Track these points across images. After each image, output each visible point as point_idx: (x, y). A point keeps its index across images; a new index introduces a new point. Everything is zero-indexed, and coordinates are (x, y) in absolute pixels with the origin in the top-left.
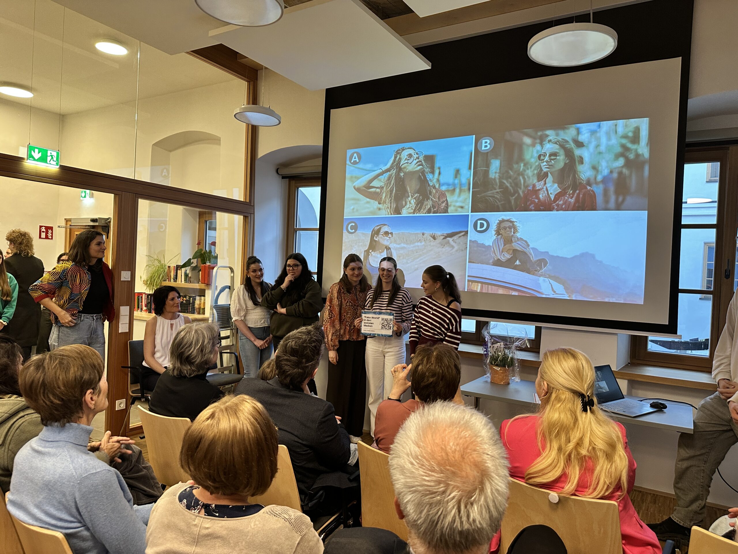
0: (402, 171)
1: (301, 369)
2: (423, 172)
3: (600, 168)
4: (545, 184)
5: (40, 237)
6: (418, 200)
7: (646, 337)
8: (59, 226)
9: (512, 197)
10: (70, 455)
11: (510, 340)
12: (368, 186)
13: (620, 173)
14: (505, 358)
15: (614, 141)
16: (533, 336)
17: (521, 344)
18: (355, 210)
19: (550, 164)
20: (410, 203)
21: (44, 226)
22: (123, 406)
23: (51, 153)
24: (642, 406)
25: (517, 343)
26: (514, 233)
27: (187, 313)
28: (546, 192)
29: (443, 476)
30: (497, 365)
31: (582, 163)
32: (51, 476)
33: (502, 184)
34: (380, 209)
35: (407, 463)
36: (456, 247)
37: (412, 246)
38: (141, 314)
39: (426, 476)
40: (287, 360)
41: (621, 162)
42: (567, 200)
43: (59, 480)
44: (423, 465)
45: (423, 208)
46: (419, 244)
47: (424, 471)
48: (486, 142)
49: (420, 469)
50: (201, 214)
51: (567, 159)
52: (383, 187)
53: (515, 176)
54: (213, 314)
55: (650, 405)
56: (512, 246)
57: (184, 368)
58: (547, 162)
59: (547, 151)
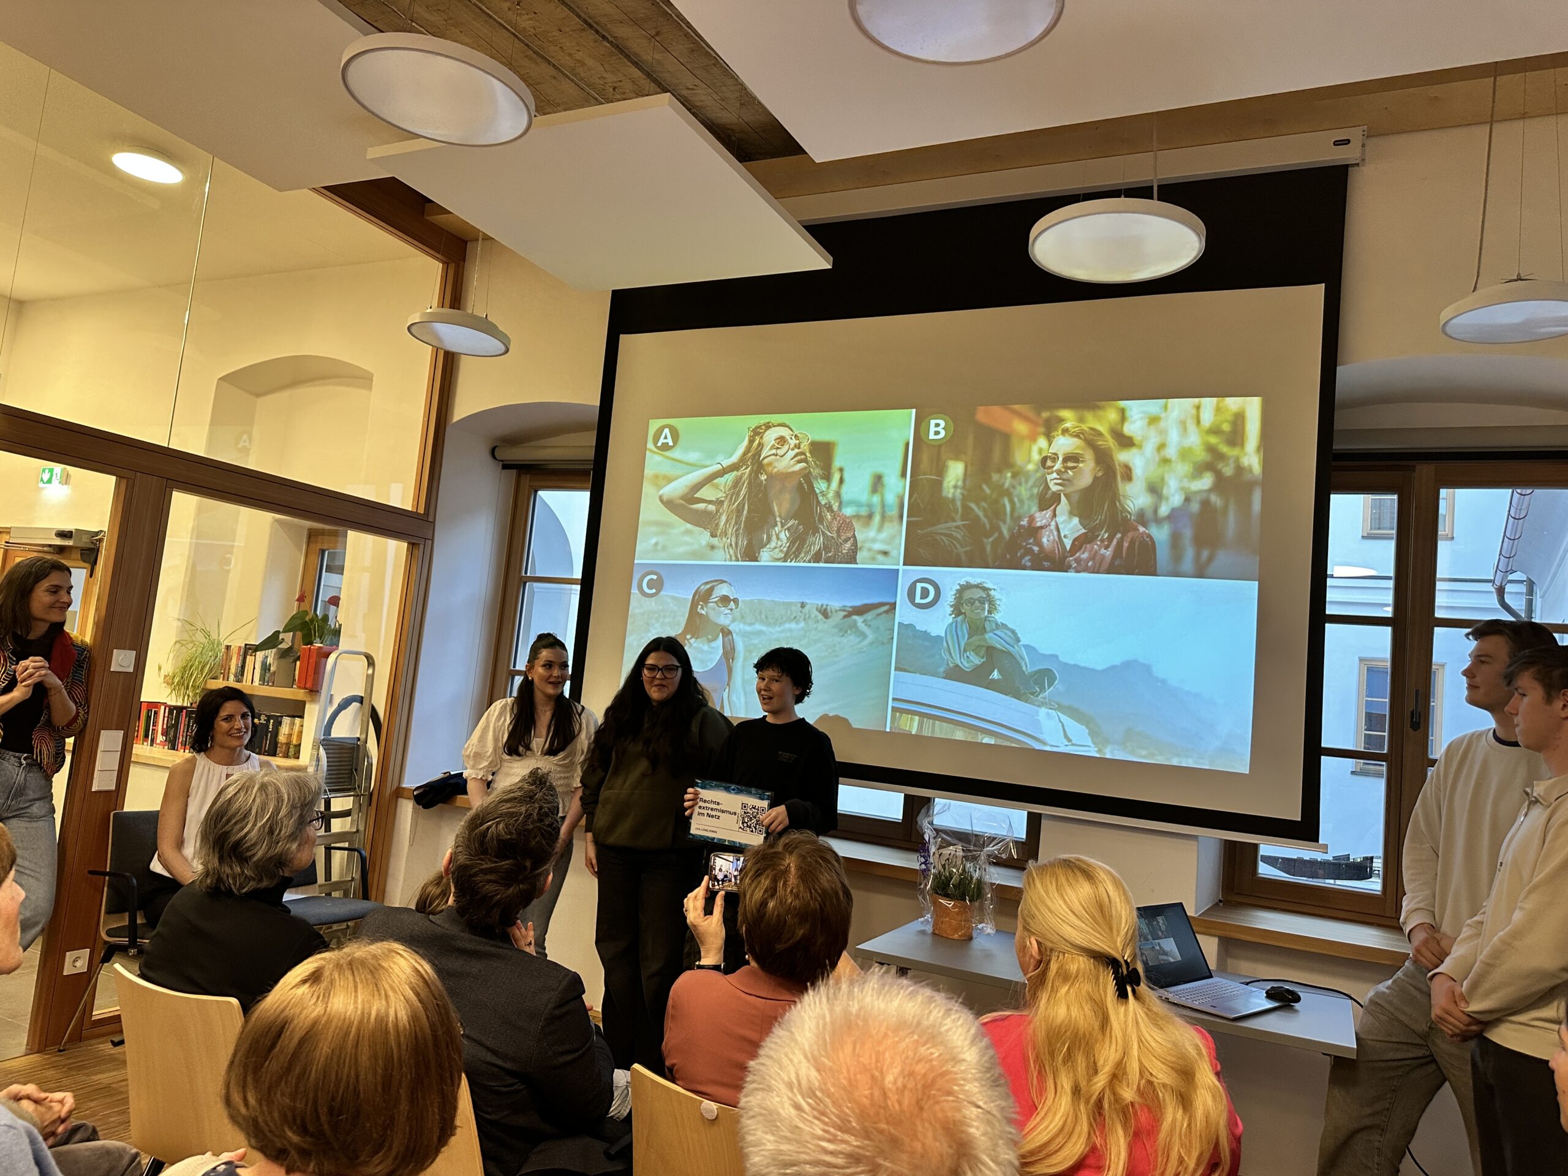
0: (764, 470)
1: (524, 883)
2: (807, 476)
3: (1165, 491)
4: (1054, 515)
6: (795, 533)
7: (1255, 847)
9: (988, 537)
11: (976, 840)
12: (690, 496)
13: (1206, 504)
14: (965, 880)
15: (1195, 440)
16: (1022, 834)
17: (998, 850)
18: (659, 547)
19: (1065, 476)
20: (778, 538)
22: (82, 966)
24: (1250, 996)
25: (989, 849)
26: (990, 612)
28: (1055, 533)
29: (869, 1146)
30: (947, 896)
33: (967, 510)
34: (713, 547)
36: (871, 636)
37: (778, 629)
38: (151, 751)
41: (1206, 482)
42: (1096, 552)
44: (823, 1114)
45: (804, 550)
46: (793, 626)
48: (937, 425)
50: (312, 535)
51: (1098, 468)
52: (722, 502)
53: (994, 496)
54: (318, 760)
55: (1267, 993)
56: (985, 640)
57: (228, 871)
58: (1059, 472)
59: (1059, 450)
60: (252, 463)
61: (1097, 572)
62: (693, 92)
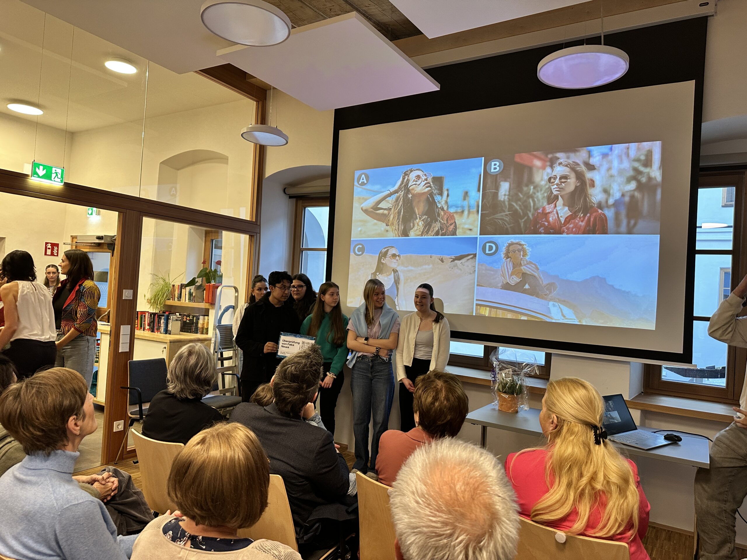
0: (410, 192)
1: (302, 395)
2: (431, 194)
3: (611, 192)
4: (556, 206)
5: (46, 254)
6: (426, 222)
7: (660, 367)
8: (64, 244)
9: (522, 219)
10: (52, 485)
11: (519, 366)
12: (376, 207)
13: (632, 197)
14: (513, 385)
15: (626, 164)
16: (543, 362)
17: (530, 371)
18: (362, 232)
19: (561, 186)
20: (418, 225)
21: (50, 243)
22: (121, 428)
23: (56, 170)
24: (656, 438)
25: (526, 370)
26: (523, 256)
27: (190, 332)
28: (556, 215)
29: (451, 518)
30: (505, 392)
31: (594, 186)
32: (31, 506)
33: (511, 206)
34: (387, 231)
35: (412, 502)
36: (464, 271)
37: (420, 268)
38: (143, 333)
39: (433, 516)
40: (287, 387)
41: (633, 185)
42: (577, 224)
43: (39, 510)
44: (429, 505)
45: (431, 230)
46: (427, 267)
47: (431, 511)
48: (495, 165)
49: (427, 509)
50: (207, 233)
51: (578, 182)
52: (391, 209)
53: (525, 198)
54: (216, 335)
55: (664, 437)
56: (521, 270)
58: (557, 184)
59: (557, 174)
60: (178, 202)
61: (578, 234)
62: (368, 8)
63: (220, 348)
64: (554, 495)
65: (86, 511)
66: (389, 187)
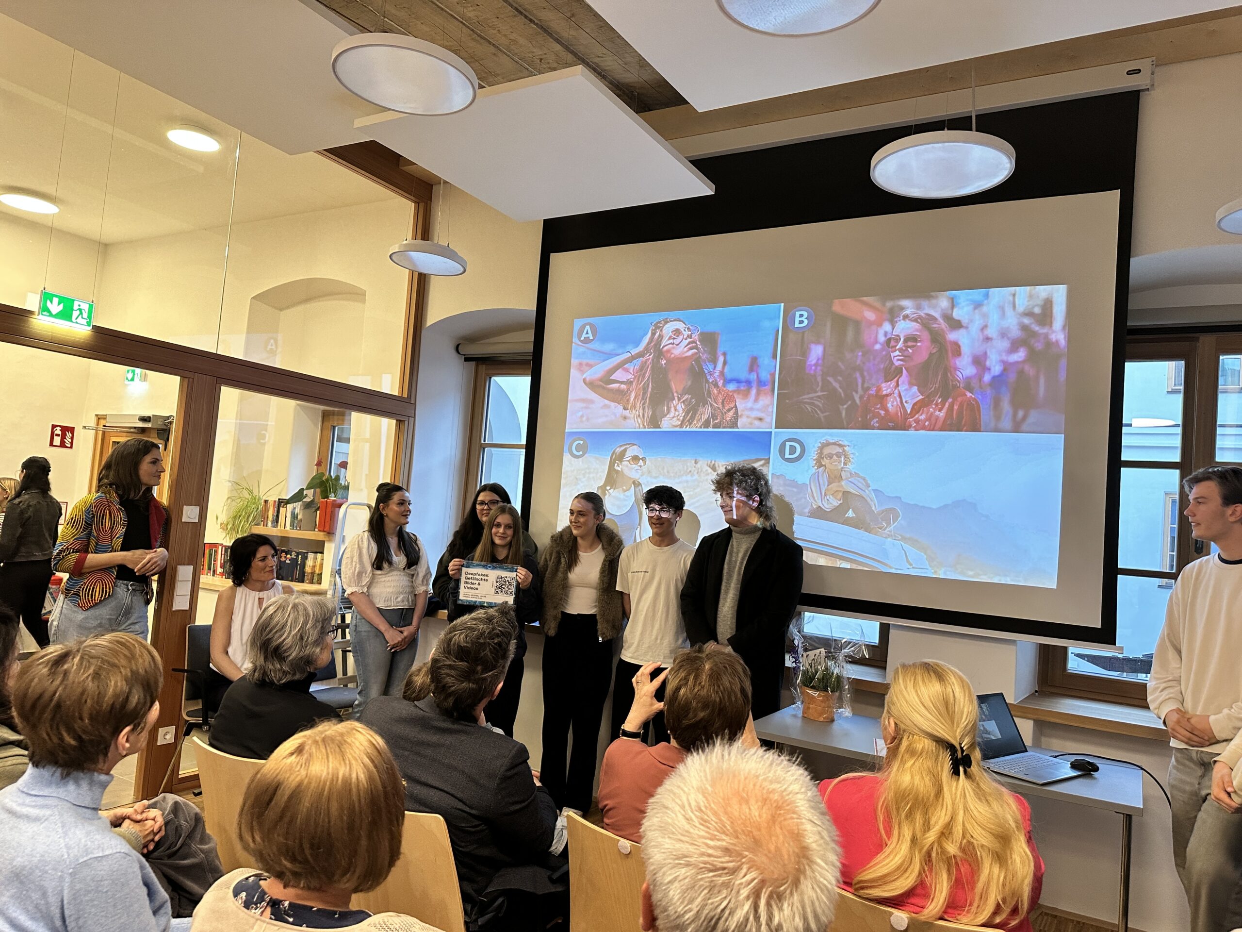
0: (664, 356)
1: (473, 683)
2: (697, 359)
4: (898, 385)
5: (51, 444)
6: (689, 405)
7: (1065, 649)
8: (85, 427)
9: (843, 405)
10: (62, 822)
11: (835, 644)
12: (607, 379)
13: (1021, 372)
14: (827, 675)
15: (1012, 322)
16: (875, 640)
17: (853, 651)
18: (584, 419)
19: (906, 353)
20: (676, 410)
21: (60, 426)
22: (170, 738)
23: (79, 306)
24: (1057, 767)
25: (846, 651)
26: (845, 464)
27: (292, 581)
28: (898, 400)
30: (813, 688)
33: (826, 383)
34: (625, 418)
37: (677, 480)
38: (213, 579)
40: (450, 667)
42: (932, 414)
43: (39, 865)
45: (696, 418)
46: (689, 478)
48: (801, 316)
50: (325, 415)
51: (933, 346)
52: (631, 382)
53: (848, 371)
55: (1071, 764)
56: (842, 486)
57: (271, 667)
58: (900, 350)
59: (901, 333)
60: (278, 363)
61: (933, 430)
62: (601, 59)
63: (341, 608)
64: (891, 857)
65: (115, 869)
66: (629, 348)
